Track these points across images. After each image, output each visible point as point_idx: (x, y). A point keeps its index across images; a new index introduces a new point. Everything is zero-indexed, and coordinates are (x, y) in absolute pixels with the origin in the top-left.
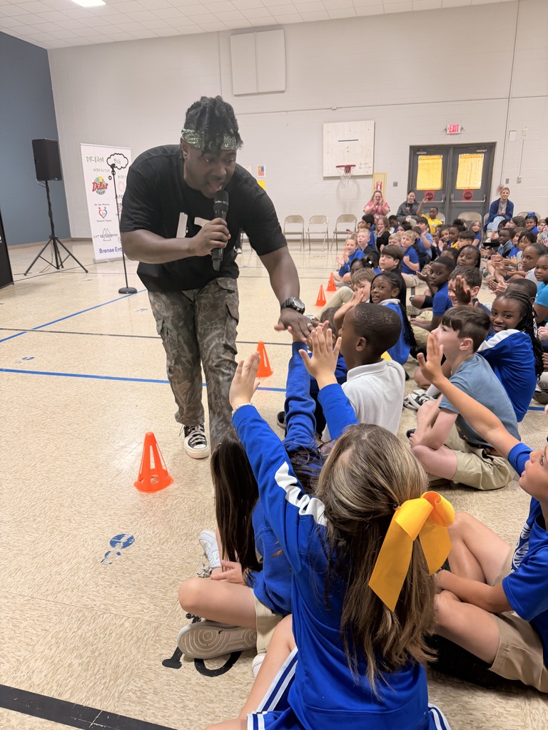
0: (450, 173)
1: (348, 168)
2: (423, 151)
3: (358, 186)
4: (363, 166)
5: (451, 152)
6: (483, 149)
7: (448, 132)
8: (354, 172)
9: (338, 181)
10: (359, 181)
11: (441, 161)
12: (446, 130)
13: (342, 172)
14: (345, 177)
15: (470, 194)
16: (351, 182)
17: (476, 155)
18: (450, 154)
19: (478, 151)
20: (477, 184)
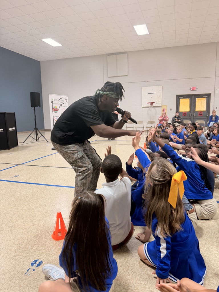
0: (193, 105)
1: (152, 104)
2: (182, 97)
3: (156, 110)
4: (158, 103)
5: (193, 97)
6: (206, 96)
7: (191, 90)
8: (154, 105)
9: (148, 108)
10: (156, 108)
11: (189, 101)
12: (190, 89)
13: (149, 105)
14: (151, 107)
15: (201, 113)
16: (153, 109)
17: (203, 98)
18: (193, 98)
19: (204, 97)
20: (204, 109)
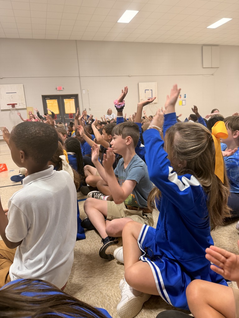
1: (13, 105)
2: (48, 97)
4: (21, 104)
5: (61, 98)
6: (73, 97)
7: (58, 89)
8: (17, 107)
9: (9, 112)
11: (57, 102)
12: (56, 89)
13: (10, 107)
19: (72, 98)
20: (73, 111)
